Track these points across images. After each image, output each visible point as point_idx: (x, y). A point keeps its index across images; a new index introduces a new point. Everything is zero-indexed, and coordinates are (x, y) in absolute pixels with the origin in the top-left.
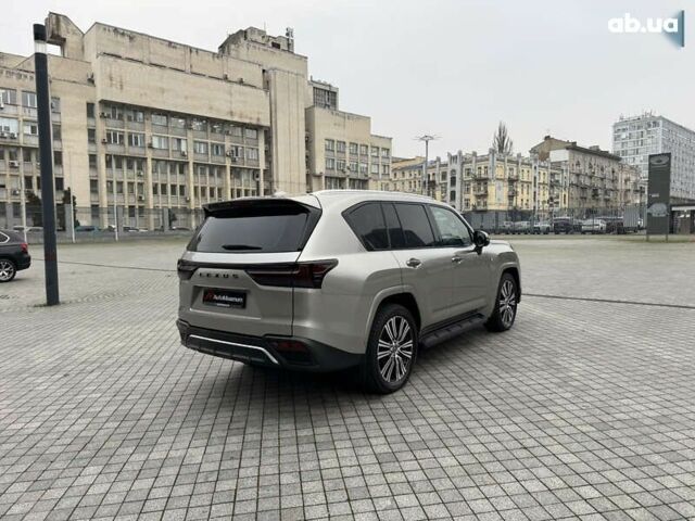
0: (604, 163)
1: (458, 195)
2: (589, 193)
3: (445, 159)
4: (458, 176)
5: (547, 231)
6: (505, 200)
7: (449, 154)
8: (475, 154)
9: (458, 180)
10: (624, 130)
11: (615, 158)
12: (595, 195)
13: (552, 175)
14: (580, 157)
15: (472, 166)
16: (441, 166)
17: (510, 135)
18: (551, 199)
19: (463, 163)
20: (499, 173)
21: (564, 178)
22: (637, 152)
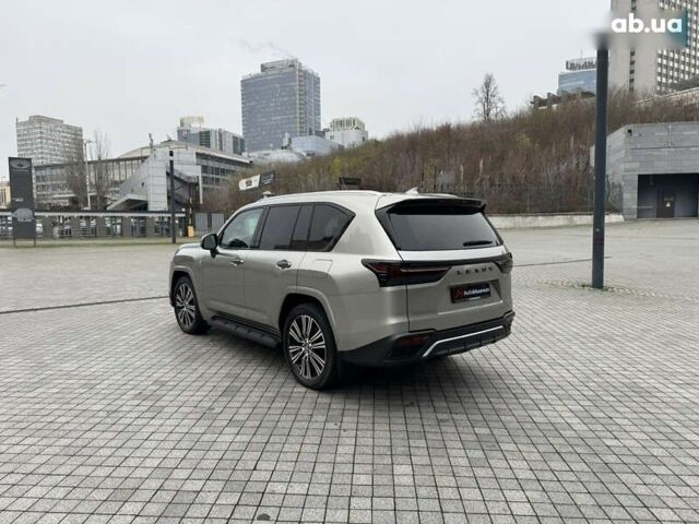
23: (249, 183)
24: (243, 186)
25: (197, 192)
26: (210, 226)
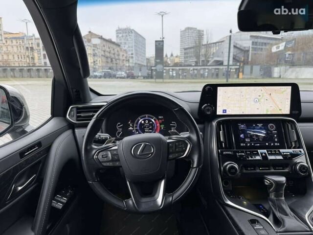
0: (115, 47)
2: (109, 60)
5: (100, 77)
10: (120, 33)
11: (118, 45)
12: (112, 61)
13: (94, 50)
14: (105, 43)
16: (35, 39)
18: (94, 62)
21: (99, 52)
22: (125, 43)
23: (278, 48)
24: (274, 49)
25: (248, 55)
26: (251, 72)
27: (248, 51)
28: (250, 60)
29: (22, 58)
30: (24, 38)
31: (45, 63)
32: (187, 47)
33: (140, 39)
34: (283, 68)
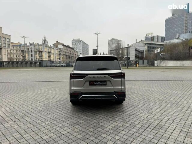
0: (71, 50)
1: (33, 55)
2: (68, 57)
3: (28, 44)
4: (33, 50)
5: (64, 66)
6: (47, 58)
7: (30, 43)
8: (38, 44)
9: (33, 51)
10: (74, 42)
11: (73, 49)
12: (69, 57)
13: (59, 52)
14: (65, 48)
15: (37, 47)
16: (27, 46)
17: (47, 40)
18: (59, 58)
19: (34, 46)
20: (46, 50)
21: (62, 53)
22: (77, 48)
23: (157, 51)
24: (156, 52)
25: (143, 54)
26: (143, 64)
27: (143, 52)
28: (144, 57)
29: (18, 56)
30: (20, 46)
31: (32, 59)
32: (112, 49)
33: (85, 45)
34: (159, 61)
